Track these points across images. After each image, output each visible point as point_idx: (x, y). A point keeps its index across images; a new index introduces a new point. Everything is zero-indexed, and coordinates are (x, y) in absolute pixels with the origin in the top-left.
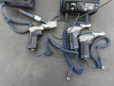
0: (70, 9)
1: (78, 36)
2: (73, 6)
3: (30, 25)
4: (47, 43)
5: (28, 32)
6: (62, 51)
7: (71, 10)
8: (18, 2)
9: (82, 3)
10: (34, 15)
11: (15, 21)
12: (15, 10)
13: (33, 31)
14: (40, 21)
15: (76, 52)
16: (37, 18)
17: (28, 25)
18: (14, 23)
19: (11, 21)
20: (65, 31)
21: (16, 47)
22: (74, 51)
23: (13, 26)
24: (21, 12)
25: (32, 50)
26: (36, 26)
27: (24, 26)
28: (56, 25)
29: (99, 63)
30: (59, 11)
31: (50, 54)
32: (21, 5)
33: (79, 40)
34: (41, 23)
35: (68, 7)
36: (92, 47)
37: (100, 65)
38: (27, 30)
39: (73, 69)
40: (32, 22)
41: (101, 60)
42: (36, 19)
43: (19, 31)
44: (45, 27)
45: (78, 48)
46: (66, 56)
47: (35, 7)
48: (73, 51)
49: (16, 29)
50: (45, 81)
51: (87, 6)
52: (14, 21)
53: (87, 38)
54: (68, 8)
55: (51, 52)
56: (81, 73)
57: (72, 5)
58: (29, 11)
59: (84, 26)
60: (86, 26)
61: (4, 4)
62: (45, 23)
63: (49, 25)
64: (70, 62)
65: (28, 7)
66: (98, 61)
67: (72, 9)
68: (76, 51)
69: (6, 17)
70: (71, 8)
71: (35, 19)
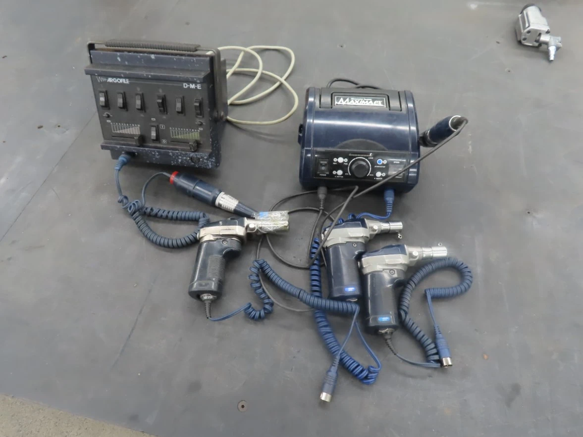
0: (331, 175)
1: (359, 257)
2: (340, 166)
3: (202, 221)
4: (256, 278)
5: (196, 242)
6: (305, 302)
7: (333, 176)
8: (171, 154)
9: (367, 158)
10: (218, 193)
11: (152, 209)
12: (154, 177)
13: (212, 238)
14: (235, 210)
15: (349, 305)
16: (227, 201)
17: (195, 221)
18: (150, 215)
19: (142, 208)
20: (316, 243)
21: (150, 291)
22: (344, 304)
23: (147, 225)
24: (174, 184)
25: (205, 297)
26: (221, 223)
27: (180, 224)
28: (286, 223)
29: (433, 346)
30: (298, 179)
31: (262, 313)
32: (177, 161)
33: (360, 270)
34: (237, 215)
35: (323, 168)
36: (406, 293)
37: (435, 351)
38: (191, 238)
39: (342, 364)
40: (207, 214)
41: (439, 335)
42: (221, 202)
43: (166, 242)
44: (251, 226)
45: (358, 293)
46: (319, 320)
47: (218, 168)
48: (340, 304)
49: (153, 232)
50: (243, 406)
51: (383, 165)
52: (149, 210)
53: (387, 261)
54: (323, 172)
55: (267, 307)
56: (366, 378)
57: (337, 162)
58: (201, 181)
59: (378, 226)
60: (385, 226)
61: (125, 160)
62: (250, 217)
63: (264, 223)
64: (332, 340)
65: (199, 168)
66: (430, 341)
67: (337, 175)
68: (350, 302)
69: (126, 197)
70: (334, 172)
71: (220, 205)
